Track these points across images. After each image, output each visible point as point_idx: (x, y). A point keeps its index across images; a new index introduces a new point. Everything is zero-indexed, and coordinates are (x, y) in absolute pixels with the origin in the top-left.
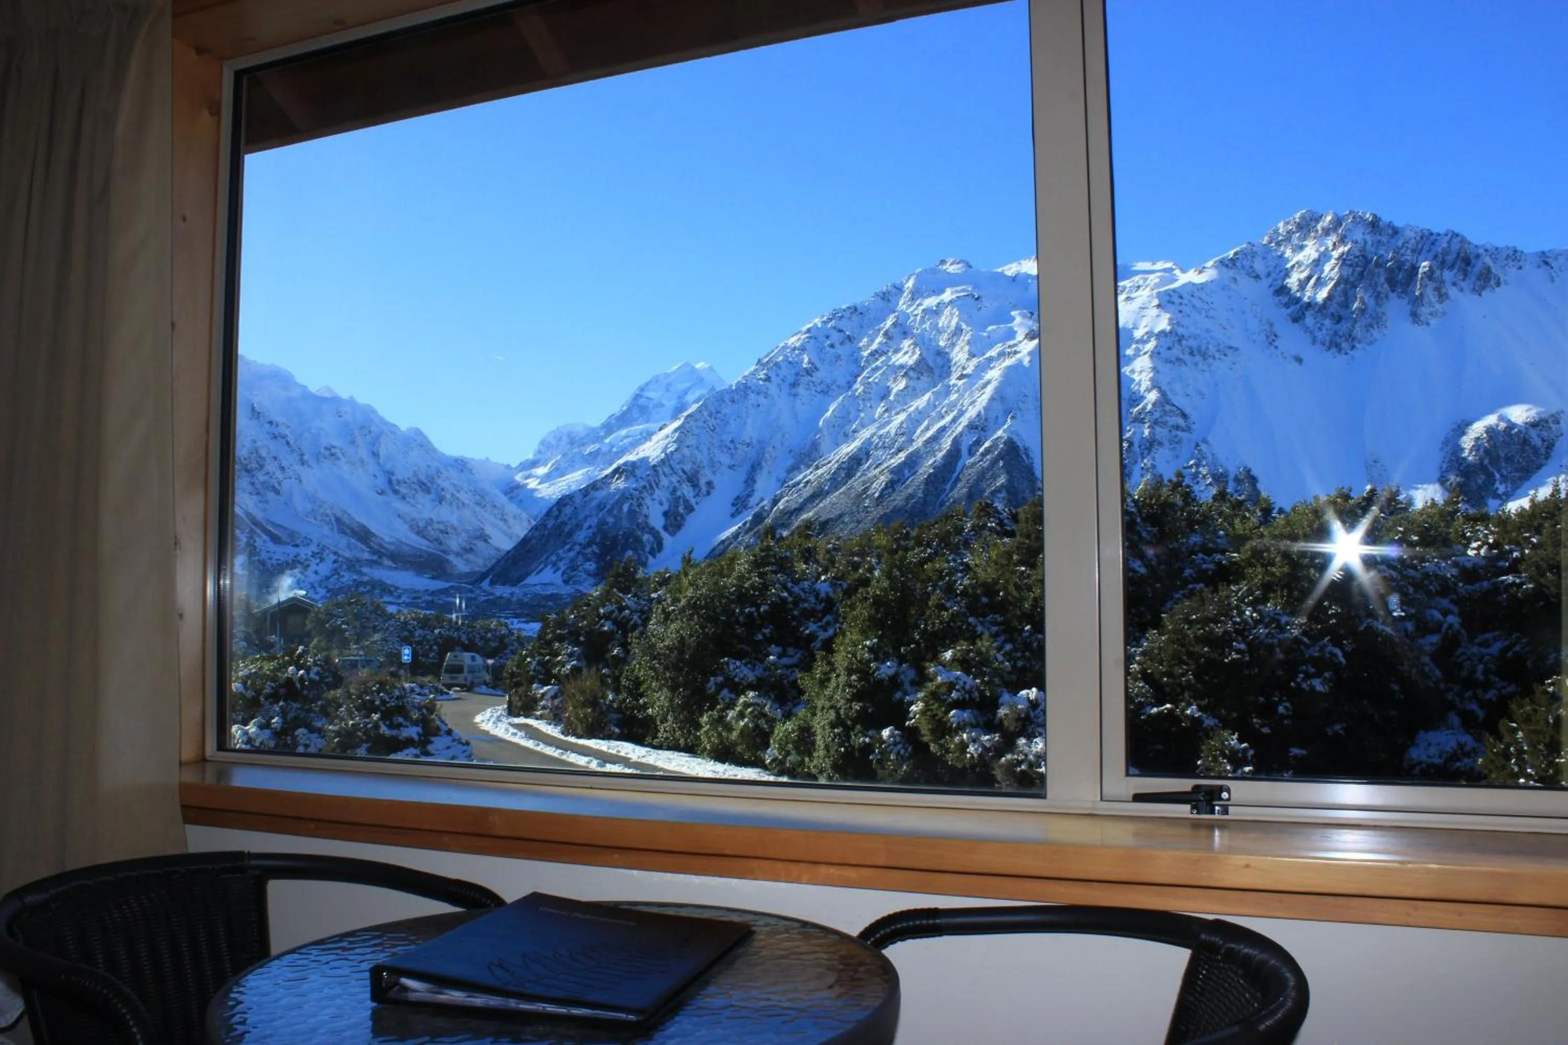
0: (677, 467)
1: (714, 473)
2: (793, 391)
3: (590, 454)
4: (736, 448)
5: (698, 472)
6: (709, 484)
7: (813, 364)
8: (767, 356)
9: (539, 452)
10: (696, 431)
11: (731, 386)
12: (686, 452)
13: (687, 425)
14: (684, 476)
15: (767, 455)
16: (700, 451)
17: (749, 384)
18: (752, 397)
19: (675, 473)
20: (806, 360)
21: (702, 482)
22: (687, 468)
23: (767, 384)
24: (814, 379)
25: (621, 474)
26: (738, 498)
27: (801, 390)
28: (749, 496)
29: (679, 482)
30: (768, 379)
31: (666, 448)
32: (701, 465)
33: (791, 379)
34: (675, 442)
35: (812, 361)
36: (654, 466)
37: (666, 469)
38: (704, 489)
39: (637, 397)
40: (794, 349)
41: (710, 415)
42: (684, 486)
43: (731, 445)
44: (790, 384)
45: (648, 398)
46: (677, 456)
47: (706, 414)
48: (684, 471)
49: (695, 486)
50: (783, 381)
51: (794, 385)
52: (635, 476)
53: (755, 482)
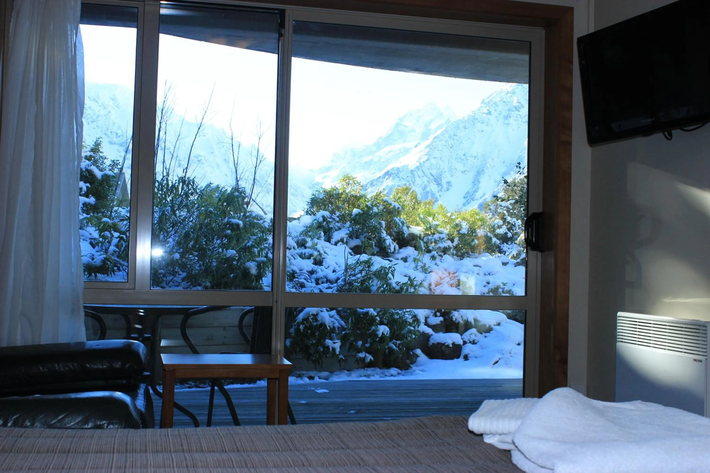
0: (427, 172)
1: (452, 176)
2: (507, 121)
3: (366, 162)
4: (467, 160)
5: (441, 175)
6: (449, 183)
7: (520, 103)
8: (489, 97)
9: (333, 161)
10: (440, 148)
11: (464, 117)
12: (433, 161)
13: (434, 144)
14: (432, 178)
15: (488, 165)
16: (443, 161)
17: (476, 117)
18: (478, 125)
19: (426, 176)
20: (515, 101)
21: (444, 182)
22: (434, 172)
23: (489, 116)
24: (520, 113)
25: (390, 176)
26: (468, 193)
27: (511, 121)
28: (476, 191)
29: (428, 181)
30: (489, 113)
31: (420, 158)
32: (444, 170)
33: (505, 113)
34: (426, 155)
35: (520, 101)
36: (412, 171)
37: (420, 173)
38: (445, 186)
39: (397, 125)
40: (508, 93)
41: (450, 137)
42: (431, 184)
43: (463, 158)
44: (504, 117)
45: (405, 126)
46: (427, 165)
47: (447, 136)
48: (432, 175)
49: (439, 184)
50: (499, 114)
51: (507, 117)
52: (399, 177)
53: (479, 182)
